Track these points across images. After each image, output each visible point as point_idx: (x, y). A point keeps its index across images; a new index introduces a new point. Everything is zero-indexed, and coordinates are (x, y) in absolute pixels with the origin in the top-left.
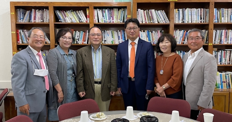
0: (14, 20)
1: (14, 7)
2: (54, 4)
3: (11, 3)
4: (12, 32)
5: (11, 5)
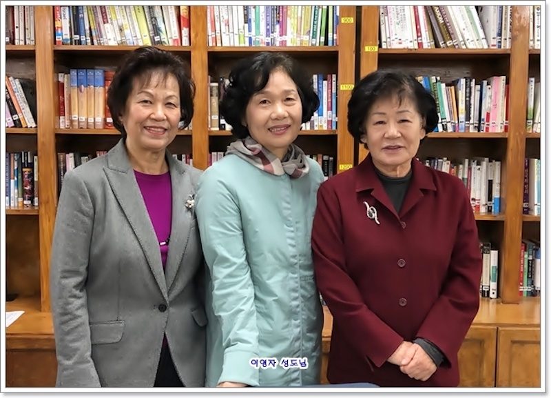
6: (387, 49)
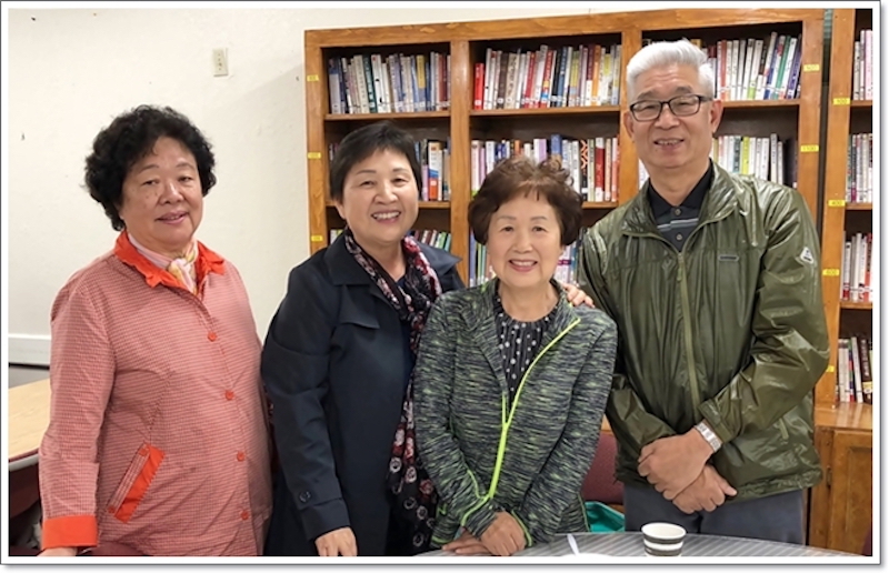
0: (318, 105)
1: (318, 52)
2: (472, 31)
3: (310, 36)
4: (310, 156)
5: (309, 44)
6: (859, 101)
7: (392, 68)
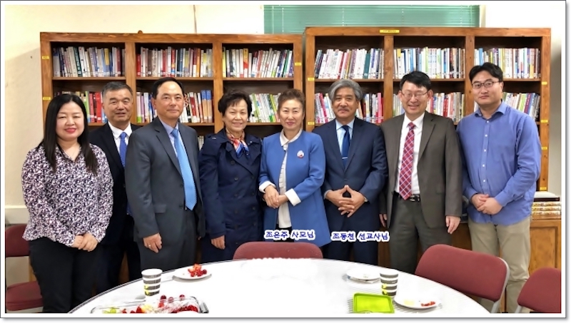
1: (49, 44)
2: (137, 38)
5: (43, 39)
7: (91, 54)
